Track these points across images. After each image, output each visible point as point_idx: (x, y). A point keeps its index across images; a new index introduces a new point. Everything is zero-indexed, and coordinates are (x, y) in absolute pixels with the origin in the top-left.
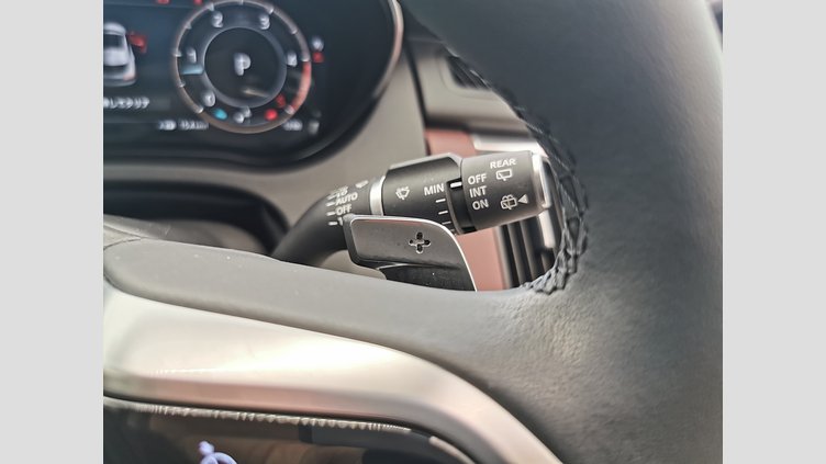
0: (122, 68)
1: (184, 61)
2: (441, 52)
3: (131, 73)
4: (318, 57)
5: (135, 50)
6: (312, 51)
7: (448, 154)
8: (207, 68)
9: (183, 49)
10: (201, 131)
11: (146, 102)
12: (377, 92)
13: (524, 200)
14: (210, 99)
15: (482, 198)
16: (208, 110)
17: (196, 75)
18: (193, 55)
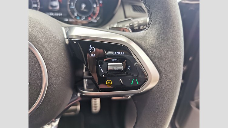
0: (56, 6)
1: (70, 5)
2: (130, 4)
3: (58, 8)
4: (101, 5)
5: (59, 2)
6: (100, 4)
7: (130, 19)
8: (76, 7)
9: (70, 2)
10: (73, 22)
11: (61, 15)
12: (115, 12)
13: (145, 27)
14: (76, 14)
15: (137, 27)
16: (75, 17)
17: (73, 9)
18: (72, 4)
